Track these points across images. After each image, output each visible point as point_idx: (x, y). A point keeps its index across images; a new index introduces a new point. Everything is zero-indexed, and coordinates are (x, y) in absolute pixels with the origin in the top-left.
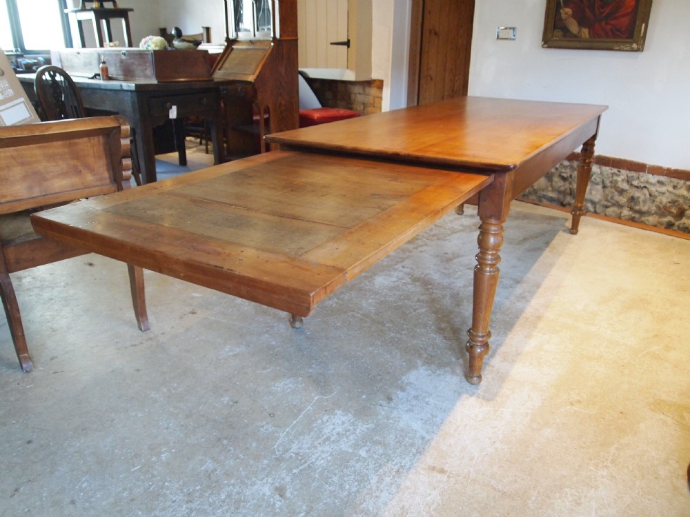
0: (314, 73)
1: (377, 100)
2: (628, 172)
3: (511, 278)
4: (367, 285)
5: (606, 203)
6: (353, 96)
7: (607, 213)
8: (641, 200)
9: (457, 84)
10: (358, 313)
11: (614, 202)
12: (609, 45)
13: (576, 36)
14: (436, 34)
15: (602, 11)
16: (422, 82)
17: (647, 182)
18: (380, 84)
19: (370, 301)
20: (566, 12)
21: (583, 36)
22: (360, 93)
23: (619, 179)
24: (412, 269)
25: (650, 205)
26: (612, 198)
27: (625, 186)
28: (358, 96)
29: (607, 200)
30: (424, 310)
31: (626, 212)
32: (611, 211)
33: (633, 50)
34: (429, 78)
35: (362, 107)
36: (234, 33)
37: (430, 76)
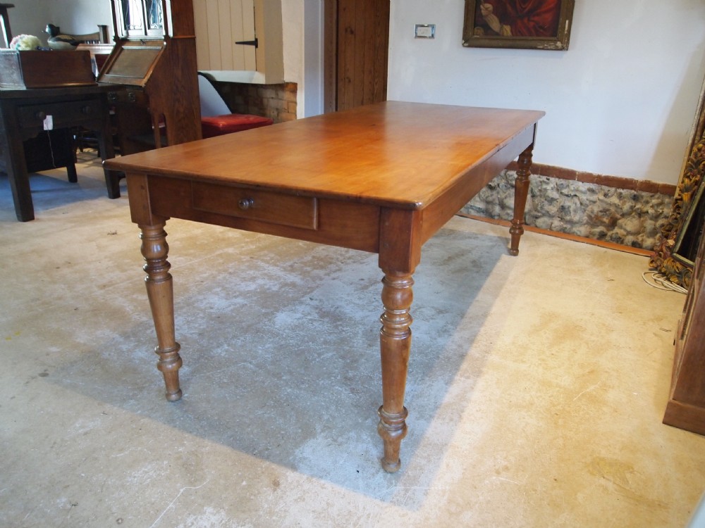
0: (221, 76)
1: (291, 105)
2: (557, 179)
3: (433, 307)
4: (266, 325)
5: (536, 213)
6: (265, 101)
7: (538, 224)
8: (571, 209)
9: (376, 87)
10: (250, 363)
11: (544, 212)
12: (532, 43)
13: (497, 34)
14: (352, 32)
15: (523, 7)
16: (340, 84)
17: (577, 190)
18: (293, 88)
19: (267, 346)
20: (487, 8)
21: (505, 34)
22: (272, 98)
23: (549, 187)
24: (321, 300)
25: (581, 214)
26: (541, 208)
27: (555, 195)
28: (271, 100)
29: (536, 210)
30: (330, 354)
31: (557, 223)
32: (540, 222)
33: (557, 49)
34: (347, 80)
35: (276, 113)
36: (124, 32)
37: (348, 78)
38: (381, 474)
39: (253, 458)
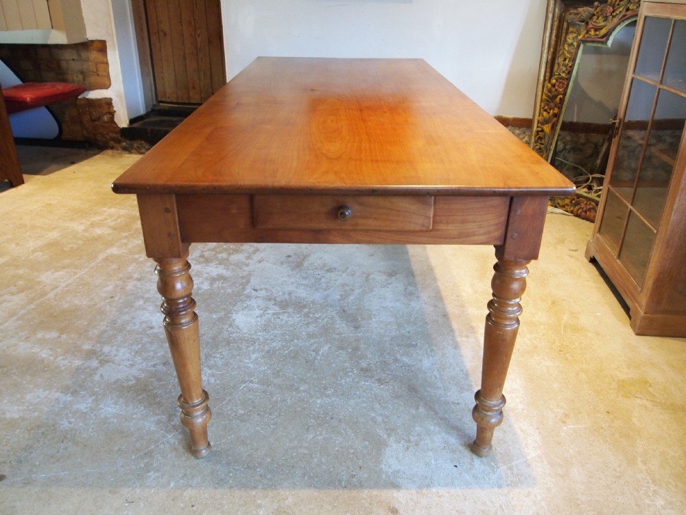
1: (101, 67)
3: (379, 271)
4: (232, 333)
6: (64, 64)
9: (199, 40)
10: (251, 382)
16: (154, 38)
18: (102, 46)
19: (254, 356)
22: (73, 60)
24: (266, 289)
28: (72, 63)
30: (326, 348)
34: (161, 34)
35: (81, 77)
37: (162, 31)
38: (477, 461)
39: (346, 492)
